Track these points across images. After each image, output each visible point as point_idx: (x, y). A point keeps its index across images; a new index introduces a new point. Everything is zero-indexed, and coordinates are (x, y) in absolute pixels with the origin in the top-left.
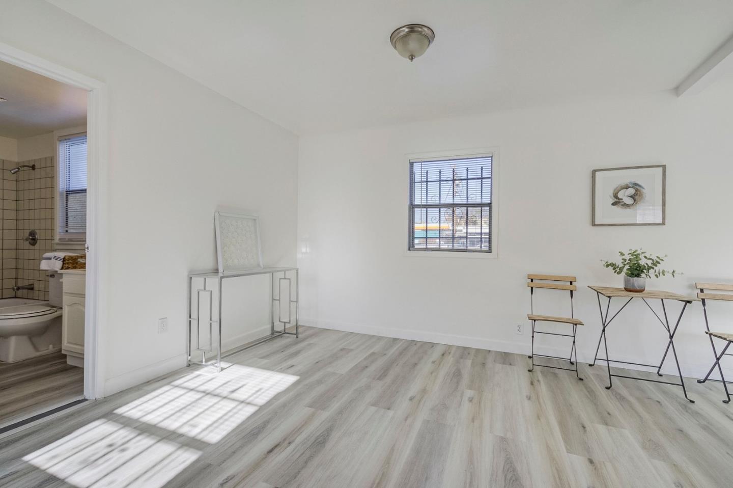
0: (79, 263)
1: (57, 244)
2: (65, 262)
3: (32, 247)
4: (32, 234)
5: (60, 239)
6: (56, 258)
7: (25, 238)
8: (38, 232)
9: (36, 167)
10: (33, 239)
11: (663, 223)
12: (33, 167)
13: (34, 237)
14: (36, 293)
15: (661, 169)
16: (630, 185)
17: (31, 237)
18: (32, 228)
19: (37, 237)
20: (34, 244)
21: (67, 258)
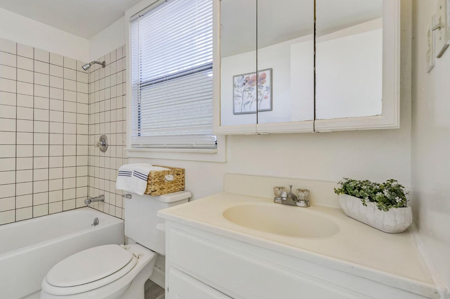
0: (166, 181)
1: (130, 151)
2: (150, 182)
3: (102, 154)
4: (103, 139)
5: (132, 145)
6: (138, 174)
7: (96, 144)
8: (108, 136)
9: (106, 64)
10: (104, 145)
12: (104, 65)
13: (104, 143)
14: (107, 206)
17: (102, 143)
18: (103, 132)
19: (108, 142)
20: (104, 151)
21: (153, 175)
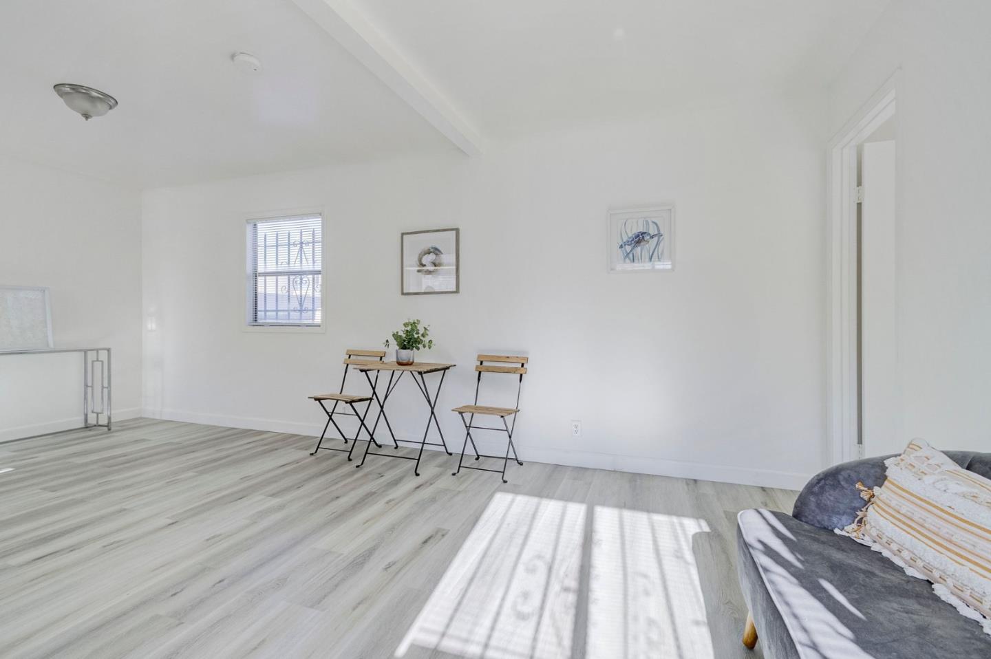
11: (457, 291)
15: (454, 232)
16: (432, 250)
